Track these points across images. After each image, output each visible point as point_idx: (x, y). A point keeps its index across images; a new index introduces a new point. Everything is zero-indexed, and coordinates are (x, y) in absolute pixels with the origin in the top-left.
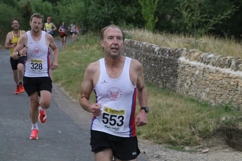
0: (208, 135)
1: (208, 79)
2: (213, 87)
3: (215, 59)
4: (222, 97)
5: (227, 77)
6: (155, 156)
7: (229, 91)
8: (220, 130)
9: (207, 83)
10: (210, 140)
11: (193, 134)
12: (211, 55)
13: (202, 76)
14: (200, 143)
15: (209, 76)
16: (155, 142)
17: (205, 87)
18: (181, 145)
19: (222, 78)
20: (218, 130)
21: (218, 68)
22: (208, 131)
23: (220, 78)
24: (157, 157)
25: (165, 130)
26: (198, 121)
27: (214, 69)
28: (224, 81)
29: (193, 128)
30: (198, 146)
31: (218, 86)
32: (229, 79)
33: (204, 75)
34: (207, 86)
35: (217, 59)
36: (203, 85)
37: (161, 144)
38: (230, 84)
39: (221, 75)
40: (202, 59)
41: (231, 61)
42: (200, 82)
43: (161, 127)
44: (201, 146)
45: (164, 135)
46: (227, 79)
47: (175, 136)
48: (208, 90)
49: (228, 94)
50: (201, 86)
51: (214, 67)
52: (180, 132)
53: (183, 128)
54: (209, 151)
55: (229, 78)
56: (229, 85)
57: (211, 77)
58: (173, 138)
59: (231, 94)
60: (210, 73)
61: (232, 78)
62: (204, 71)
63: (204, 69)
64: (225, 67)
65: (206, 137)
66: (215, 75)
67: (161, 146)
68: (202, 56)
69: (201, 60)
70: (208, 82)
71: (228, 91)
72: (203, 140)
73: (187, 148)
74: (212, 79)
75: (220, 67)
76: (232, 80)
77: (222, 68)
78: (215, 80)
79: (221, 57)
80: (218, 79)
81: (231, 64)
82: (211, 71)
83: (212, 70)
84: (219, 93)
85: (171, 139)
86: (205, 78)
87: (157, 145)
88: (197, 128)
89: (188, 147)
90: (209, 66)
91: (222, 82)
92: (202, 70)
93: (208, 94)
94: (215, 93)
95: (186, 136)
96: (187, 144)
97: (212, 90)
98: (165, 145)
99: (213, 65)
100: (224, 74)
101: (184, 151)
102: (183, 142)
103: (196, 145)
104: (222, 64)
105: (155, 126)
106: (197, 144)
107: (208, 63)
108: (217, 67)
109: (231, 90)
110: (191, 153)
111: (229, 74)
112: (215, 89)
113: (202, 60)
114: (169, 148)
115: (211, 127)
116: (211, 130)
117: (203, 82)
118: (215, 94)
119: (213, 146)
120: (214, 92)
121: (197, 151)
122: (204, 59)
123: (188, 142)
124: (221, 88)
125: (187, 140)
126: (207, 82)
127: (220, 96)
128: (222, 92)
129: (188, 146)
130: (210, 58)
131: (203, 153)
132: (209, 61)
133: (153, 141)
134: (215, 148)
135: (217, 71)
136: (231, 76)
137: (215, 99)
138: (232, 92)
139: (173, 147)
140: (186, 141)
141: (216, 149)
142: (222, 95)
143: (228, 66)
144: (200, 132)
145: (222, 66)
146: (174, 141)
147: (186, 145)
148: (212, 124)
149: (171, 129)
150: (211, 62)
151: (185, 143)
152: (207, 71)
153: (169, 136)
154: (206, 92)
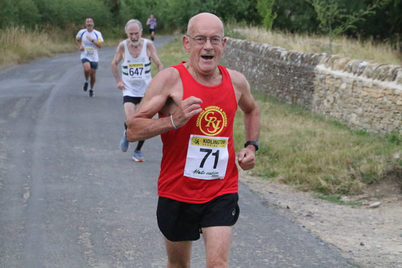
0: (375, 180)
1: (360, 96)
2: (369, 106)
3: (371, 68)
4: (382, 121)
5: (391, 93)
6: (305, 214)
7: (394, 113)
8: (393, 172)
9: (358, 102)
10: (378, 187)
11: (353, 177)
12: (364, 63)
13: (350, 91)
14: (364, 191)
15: (363, 92)
16: (298, 189)
17: (355, 106)
18: (336, 193)
19: (383, 95)
20: (389, 173)
21: (376, 81)
22: (375, 174)
23: (380, 95)
24: (308, 216)
25: (311, 170)
26: (360, 159)
27: (370, 83)
28: (385, 99)
29: (352, 169)
30: (361, 196)
31: (376, 106)
32: (395, 97)
33: (354, 90)
34: (359, 105)
35: (374, 68)
36: (352, 104)
37: (306, 191)
38: (395, 104)
39: (381, 91)
40: (351, 68)
41: (397, 72)
42: (348, 99)
43: (305, 166)
44: (365, 195)
45: (311, 177)
46: (391, 96)
47: (327, 180)
48: (360, 110)
49: (392, 118)
50: (350, 105)
51: (370, 80)
52: (334, 174)
53: (336, 168)
54: (381, 204)
55: (395, 95)
56: (393, 105)
57: (366, 94)
58: (324, 183)
59: (397, 117)
60: (363, 87)
61: (398, 95)
62: (355, 84)
63: (355, 81)
64: (387, 79)
65: (372, 183)
66: (371, 90)
67: (307, 194)
68: (351, 64)
69: (349, 70)
70: (360, 100)
71: (392, 114)
72: (368, 187)
73: (345, 198)
74: (366, 96)
75: (379, 79)
76: (399, 97)
77: (383, 80)
78: (371, 98)
79: (381, 66)
80: (377, 96)
81: (396, 75)
82: (365, 85)
83: (367, 83)
84: (378, 116)
85: (320, 184)
86: (356, 94)
87: (302, 192)
88: (358, 168)
89: (347, 197)
90: (361, 77)
91: (382, 100)
92: (352, 83)
93: (361, 116)
94: (371, 115)
95: (343, 180)
96: (345, 193)
97: (366, 111)
98: (312, 193)
99: (369, 77)
100: (385, 90)
101: (342, 203)
102: (339, 189)
103: (357, 195)
104: (383, 76)
105: (296, 165)
106: (359, 192)
107: (360, 74)
108: (374, 79)
109: (398, 113)
110: (353, 207)
111: (394, 90)
112: (372, 110)
113: (350, 69)
114: (320, 197)
115: (379, 168)
116: (380, 172)
117: (353, 100)
118: (372, 117)
119: (383, 196)
120: (371, 113)
121: (361, 205)
122: (353, 68)
123: (347, 189)
124: (381, 108)
125: (345, 187)
126: (358, 99)
127: (379, 119)
128: (383, 115)
129: (347, 195)
130: (363, 67)
131: (371, 208)
132: (361, 71)
133: (294, 186)
134: (387, 200)
135: (374, 85)
136: (397, 92)
137: (371, 124)
138: (398, 114)
139: (325, 197)
140: (343, 188)
141: (389, 202)
142: (382, 118)
143: (392, 79)
144: (362, 174)
145: (382, 78)
146: (326, 188)
147: (344, 194)
148: (380, 163)
149: (320, 170)
150: (364, 72)
151: (342, 190)
152: (359, 84)
153: (317, 180)
154: (357, 114)
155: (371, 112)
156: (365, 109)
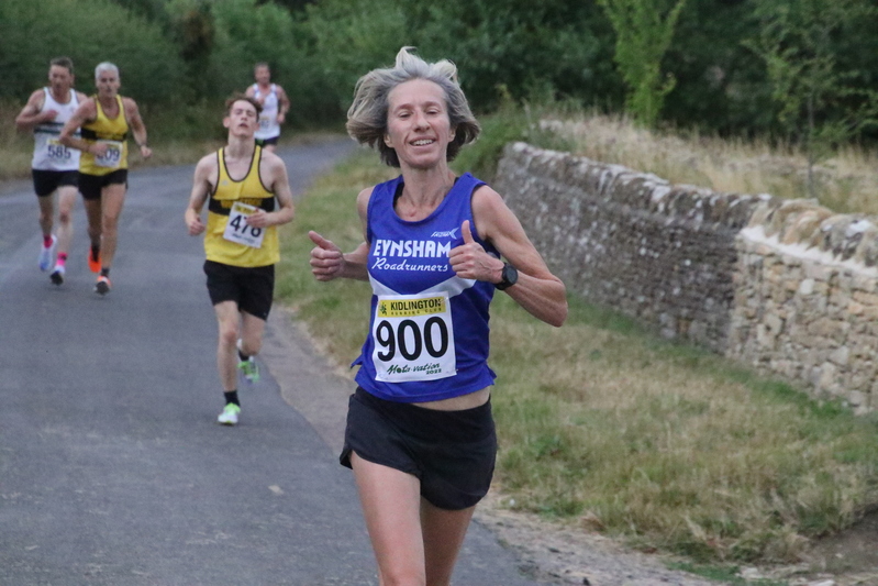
0: (833, 527)
1: (846, 314)
2: (865, 343)
9: (840, 330)
10: (840, 546)
11: (777, 519)
12: (863, 225)
13: (823, 300)
14: (802, 555)
15: (852, 304)
16: (629, 544)
17: (833, 342)
18: (728, 558)
20: (872, 511)
22: (832, 510)
25: (671, 500)
26: (800, 471)
27: (870, 279)
29: (776, 499)
30: (794, 569)
33: (833, 299)
34: (842, 339)
36: (826, 336)
37: (653, 551)
40: (828, 238)
42: (817, 323)
43: (657, 488)
44: (804, 567)
45: (667, 517)
47: (707, 525)
48: (843, 354)
50: (819, 339)
51: (872, 271)
52: (728, 510)
53: (737, 494)
57: (859, 308)
58: (699, 533)
60: (854, 290)
62: (834, 281)
63: (834, 274)
65: (825, 534)
66: (873, 299)
67: (652, 559)
68: (827, 228)
69: (823, 242)
70: (845, 326)
72: (813, 546)
73: (750, 573)
74: (862, 314)
78: (872, 320)
82: (859, 285)
83: (864, 280)
85: (689, 534)
86: (837, 309)
87: (639, 555)
88: (791, 497)
89: (754, 570)
90: (851, 264)
92: (827, 278)
93: (846, 369)
94: (869, 367)
95: (749, 526)
96: (752, 558)
97: (859, 356)
98: (666, 556)
99: (869, 263)
102: (736, 549)
103: (784, 564)
105: (634, 485)
106: (788, 557)
107: (849, 253)
112: (873, 353)
113: (826, 242)
114: (683, 567)
115: (844, 497)
116: (847, 508)
117: (828, 324)
118: (871, 372)
119: (848, 569)
120: (869, 363)
122: (834, 236)
123: (757, 549)
125: (752, 542)
126: (839, 324)
129: (756, 565)
130: (858, 237)
132: (852, 245)
133: (622, 538)
134: (858, 578)
137: (869, 391)
139: (697, 566)
140: (747, 546)
144: (801, 513)
146: (703, 545)
147: (749, 560)
148: (849, 486)
149: (692, 499)
150: (859, 250)
151: (745, 551)
152: (844, 282)
153: (682, 522)
154: (835, 364)
155: (869, 358)
156: (856, 351)
